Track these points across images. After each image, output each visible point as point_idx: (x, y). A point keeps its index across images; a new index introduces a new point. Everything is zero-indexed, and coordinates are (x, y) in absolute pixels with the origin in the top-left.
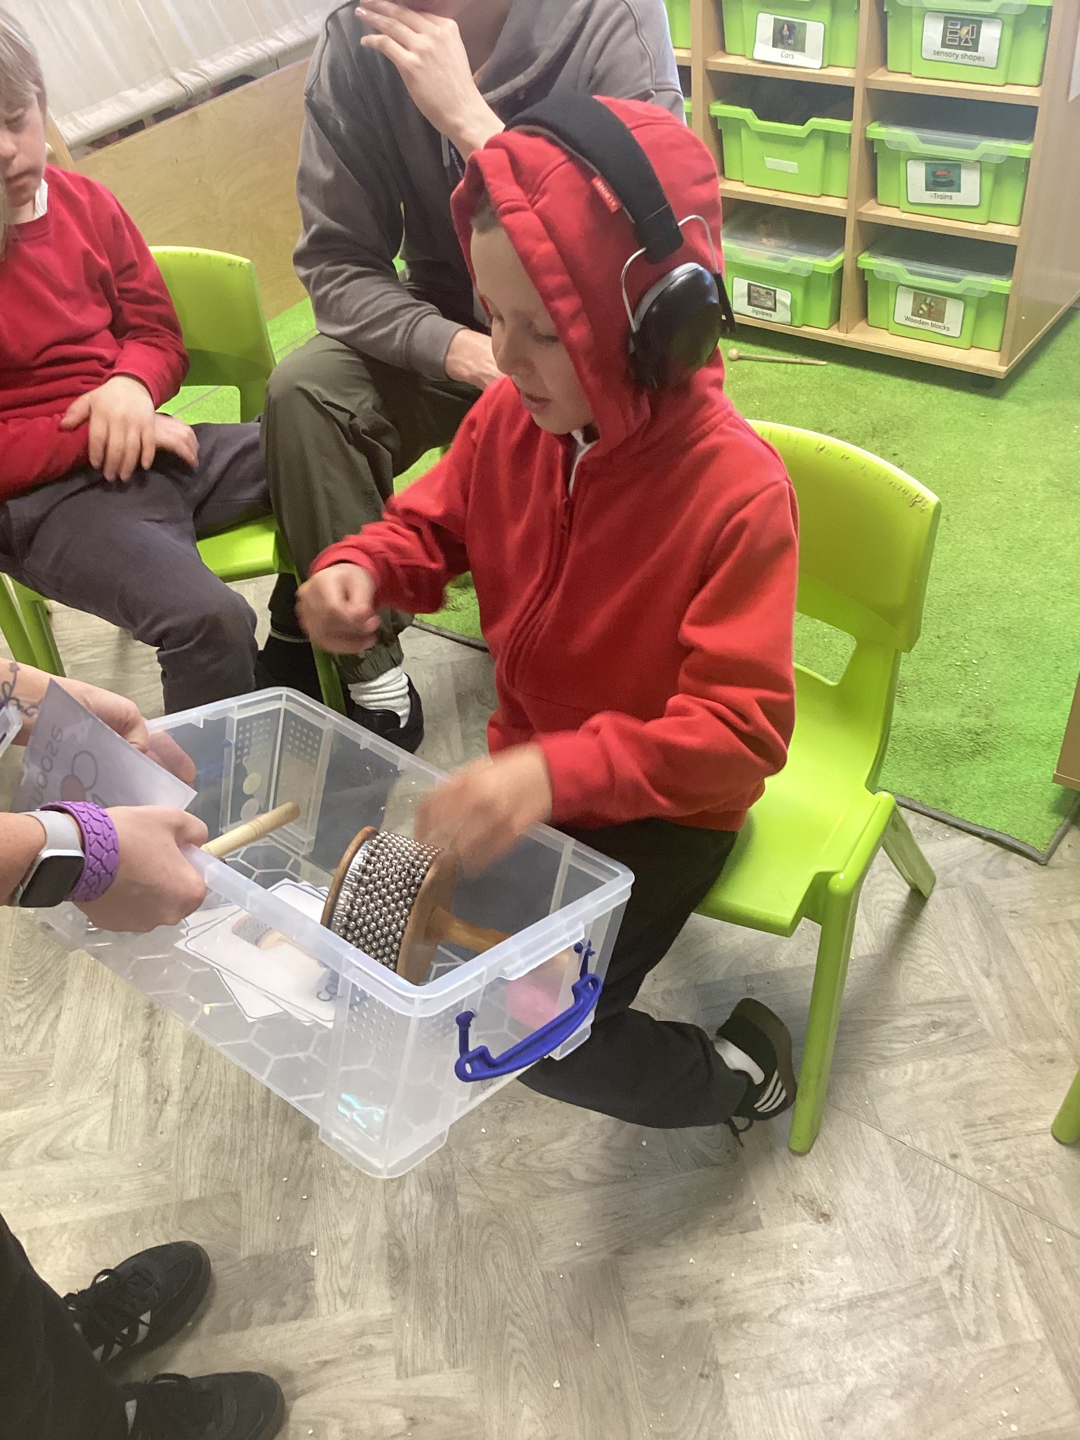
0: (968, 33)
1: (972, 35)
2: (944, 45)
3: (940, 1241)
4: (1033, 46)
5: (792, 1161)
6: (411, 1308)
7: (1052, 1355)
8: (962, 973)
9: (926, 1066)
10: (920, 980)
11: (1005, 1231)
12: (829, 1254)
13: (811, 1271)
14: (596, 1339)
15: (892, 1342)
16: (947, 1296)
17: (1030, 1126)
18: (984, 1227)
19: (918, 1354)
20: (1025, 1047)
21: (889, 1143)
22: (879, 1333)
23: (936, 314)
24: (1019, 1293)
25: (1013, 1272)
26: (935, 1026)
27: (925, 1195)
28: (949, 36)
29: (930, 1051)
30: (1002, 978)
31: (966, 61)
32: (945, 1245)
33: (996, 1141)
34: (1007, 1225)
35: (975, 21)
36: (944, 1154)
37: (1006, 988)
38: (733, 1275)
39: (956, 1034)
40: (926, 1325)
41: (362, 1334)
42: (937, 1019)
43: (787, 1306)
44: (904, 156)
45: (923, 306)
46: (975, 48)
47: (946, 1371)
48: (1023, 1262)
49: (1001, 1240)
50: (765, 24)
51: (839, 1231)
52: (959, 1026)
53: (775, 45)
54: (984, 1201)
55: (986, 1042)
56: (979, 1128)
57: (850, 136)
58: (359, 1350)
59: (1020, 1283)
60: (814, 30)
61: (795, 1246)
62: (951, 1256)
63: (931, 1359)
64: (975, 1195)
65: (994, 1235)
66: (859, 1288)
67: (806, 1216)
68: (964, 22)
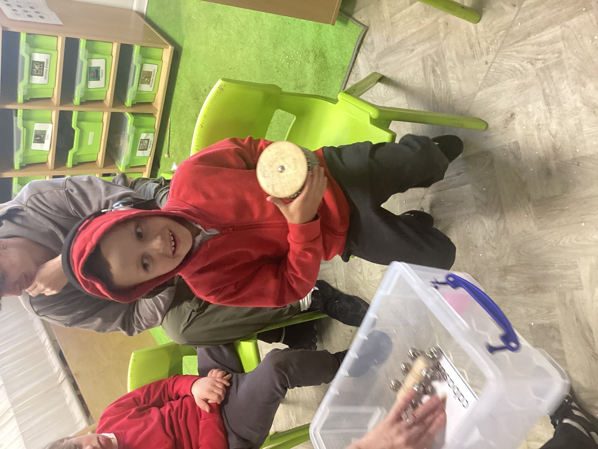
0: (37, 66)
1: (38, 64)
2: (42, 75)
3: (521, 69)
4: (42, 40)
5: (491, 129)
6: (554, 284)
7: (566, 22)
8: (413, 61)
9: (450, 75)
10: (416, 77)
11: (516, 42)
12: (528, 113)
13: (535, 121)
14: (564, 208)
15: (563, 87)
16: (543, 65)
17: (474, 32)
18: (515, 51)
19: (567, 77)
20: (442, 35)
21: (482, 90)
22: (559, 93)
23: (149, 75)
24: (542, 36)
25: (533, 39)
26: (434, 71)
27: (502, 75)
28: (39, 73)
29: (444, 73)
30: (414, 45)
31: (48, 66)
32: (522, 66)
33: (480, 46)
34: (514, 41)
35: (33, 63)
36: (486, 67)
37: (418, 43)
38: (537, 153)
39: (437, 63)
40: (555, 74)
41: (565, 304)
42: (431, 71)
43: (549, 131)
44: (86, 91)
45: (146, 80)
46: (43, 63)
47: (574, 65)
48: (529, 34)
49: (520, 44)
50: (35, 146)
51: (518, 109)
52: (434, 61)
53: (43, 142)
54: (504, 51)
55: (440, 51)
56: (475, 53)
57: (79, 111)
58: (572, 305)
59: (537, 36)
60: (37, 127)
61: (525, 127)
62: (527, 64)
63: (569, 72)
64: (502, 55)
65: (518, 46)
66: (541, 101)
67: (512, 123)
68: (33, 68)
